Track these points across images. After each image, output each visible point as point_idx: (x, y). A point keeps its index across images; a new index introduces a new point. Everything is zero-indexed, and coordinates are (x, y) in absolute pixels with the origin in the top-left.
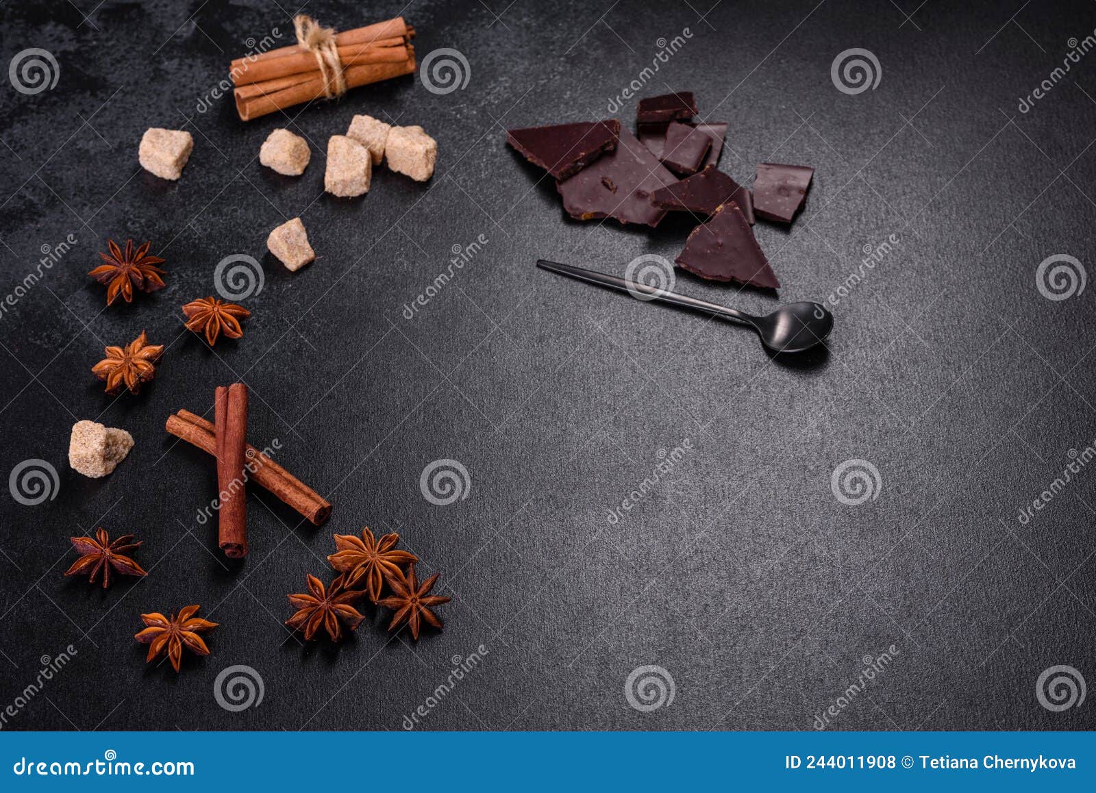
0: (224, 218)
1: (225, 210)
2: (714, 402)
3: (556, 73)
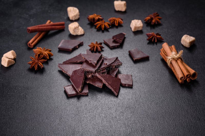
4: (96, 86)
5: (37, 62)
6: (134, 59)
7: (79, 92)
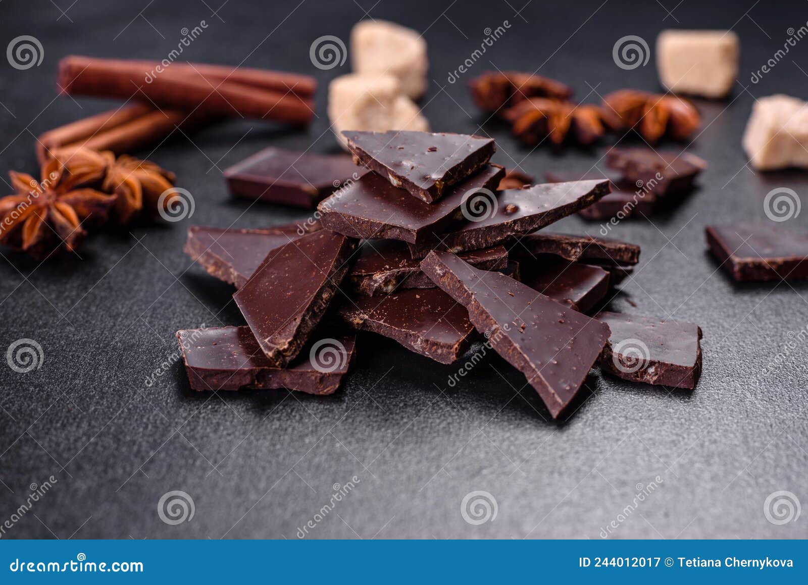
4: (417, 345)
5: (51, 201)
6: (736, 260)
7: (270, 354)
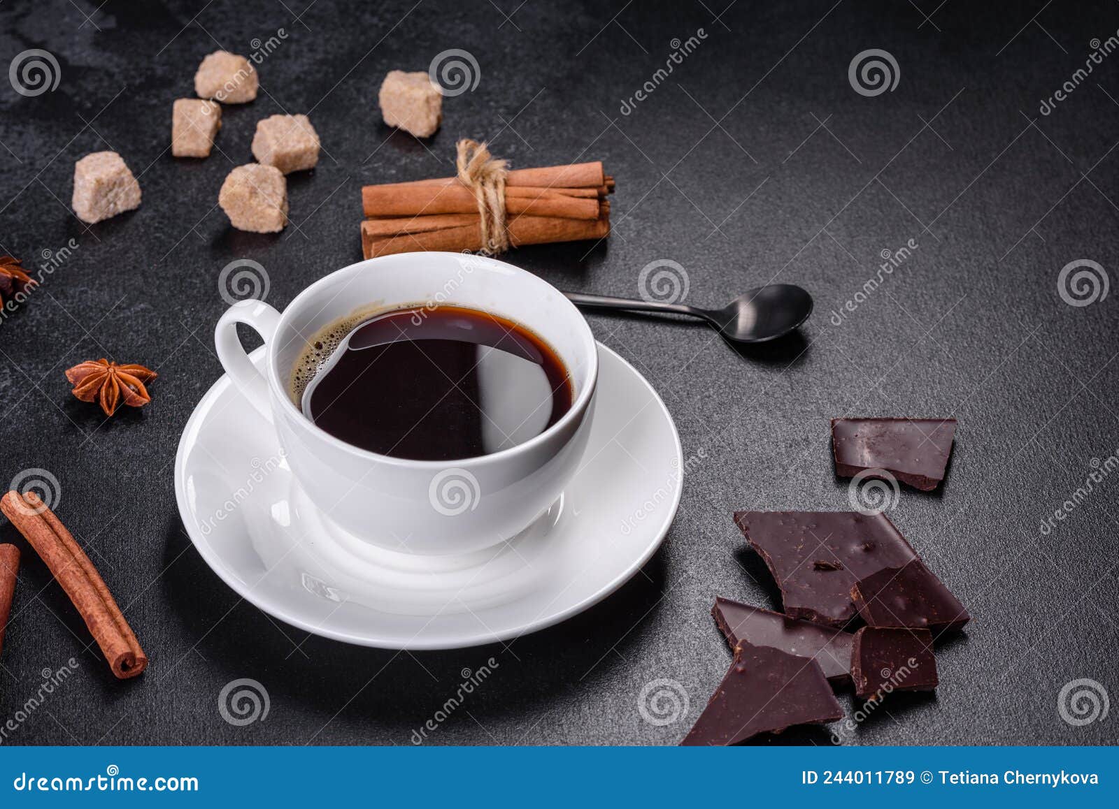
0: (70, 301)
1: (71, 292)
2: (742, 490)
3: (495, 126)
